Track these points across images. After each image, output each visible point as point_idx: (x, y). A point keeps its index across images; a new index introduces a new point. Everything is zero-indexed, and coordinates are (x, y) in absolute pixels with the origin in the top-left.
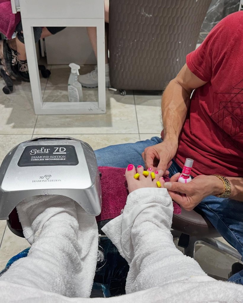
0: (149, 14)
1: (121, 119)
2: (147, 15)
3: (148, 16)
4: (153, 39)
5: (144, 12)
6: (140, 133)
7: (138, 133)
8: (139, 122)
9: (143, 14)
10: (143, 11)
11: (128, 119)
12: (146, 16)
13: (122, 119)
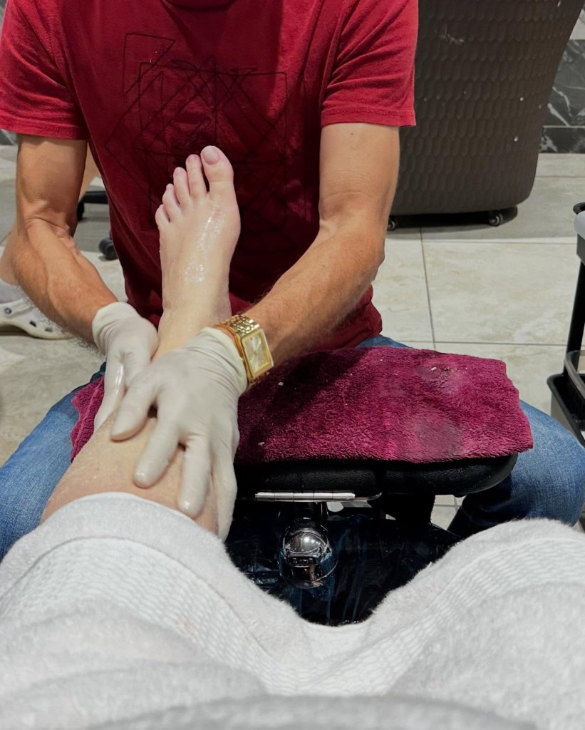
0: (457, 38)
1: (390, 309)
2: (453, 39)
3: (456, 42)
4: (465, 93)
5: (448, 33)
6: (436, 340)
7: (431, 340)
8: (434, 318)
9: (444, 37)
10: (446, 30)
11: (407, 310)
12: (450, 43)
13: (393, 310)
